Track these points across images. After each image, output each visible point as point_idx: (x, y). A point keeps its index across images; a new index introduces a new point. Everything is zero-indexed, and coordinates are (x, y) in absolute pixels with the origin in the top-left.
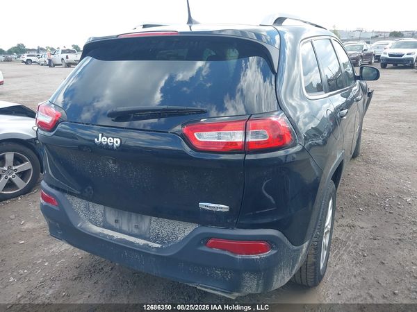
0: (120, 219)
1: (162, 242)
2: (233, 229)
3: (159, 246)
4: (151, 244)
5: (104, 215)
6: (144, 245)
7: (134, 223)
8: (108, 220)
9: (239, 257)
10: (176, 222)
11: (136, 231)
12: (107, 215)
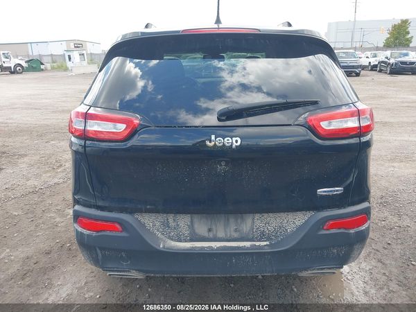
0: (214, 227)
1: (268, 239)
2: (344, 208)
3: (268, 243)
4: (257, 244)
5: (192, 226)
6: (251, 246)
7: (233, 226)
8: (197, 231)
9: (352, 231)
10: (283, 215)
11: (236, 235)
12: (196, 226)
